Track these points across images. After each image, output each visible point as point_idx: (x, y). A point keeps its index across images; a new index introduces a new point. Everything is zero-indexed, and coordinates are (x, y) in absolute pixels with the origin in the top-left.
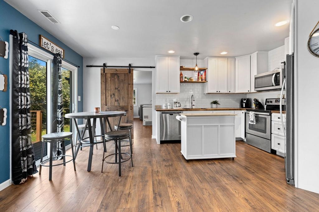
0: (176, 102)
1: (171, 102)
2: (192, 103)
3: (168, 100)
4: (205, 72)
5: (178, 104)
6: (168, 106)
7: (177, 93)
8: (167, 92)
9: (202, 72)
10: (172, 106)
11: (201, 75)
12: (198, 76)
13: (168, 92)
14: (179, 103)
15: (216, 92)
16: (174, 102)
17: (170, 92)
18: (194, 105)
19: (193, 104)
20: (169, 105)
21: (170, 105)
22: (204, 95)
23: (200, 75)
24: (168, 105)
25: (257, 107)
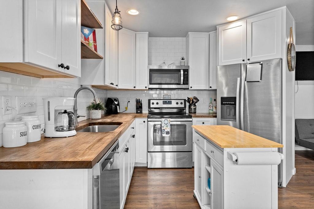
2: (76, 111)
4: (94, 34)
9: (86, 31)
11: (86, 39)
18: (79, 117)
20: (37, 127)
25: (139, 112)
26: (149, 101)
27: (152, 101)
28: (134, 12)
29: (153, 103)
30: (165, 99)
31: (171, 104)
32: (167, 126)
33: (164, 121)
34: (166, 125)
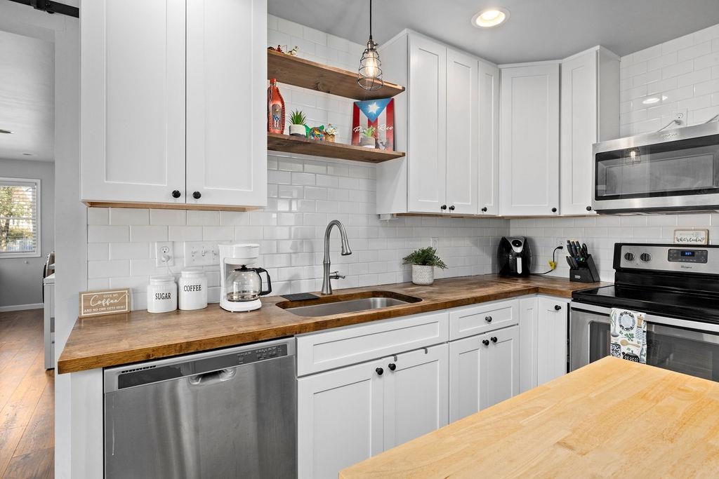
0: (244, 269)
1: (208, 260)
2: (327, 266)
3: (183, 249)
4: (391, 107)
5: (252, 275)
6: (183, 294)
7: (242, 209)
8: (176, 194)
9: (373, 107)
10: (215, 288)
11: (372, 122)
12: (356, 122)
13: (181, 200)
14: (259, 271)
15: (439, 211)
16: (229, 267)
17: (200, 202)
18: (337, 277)
19: (332, 270)
20: (190, 288)
21: (198, 288)
22: (377, 223)
23: (363, 118)
24: (183, 283)
25: (578, 277)
26: (618, 247)
27: (624, 250)
28: (491, 17)
29: (629, 257)
30: (681, 243)
31: (705, 261)
32: (632, 336)
33: (618, 315)
34: (625, 332)
